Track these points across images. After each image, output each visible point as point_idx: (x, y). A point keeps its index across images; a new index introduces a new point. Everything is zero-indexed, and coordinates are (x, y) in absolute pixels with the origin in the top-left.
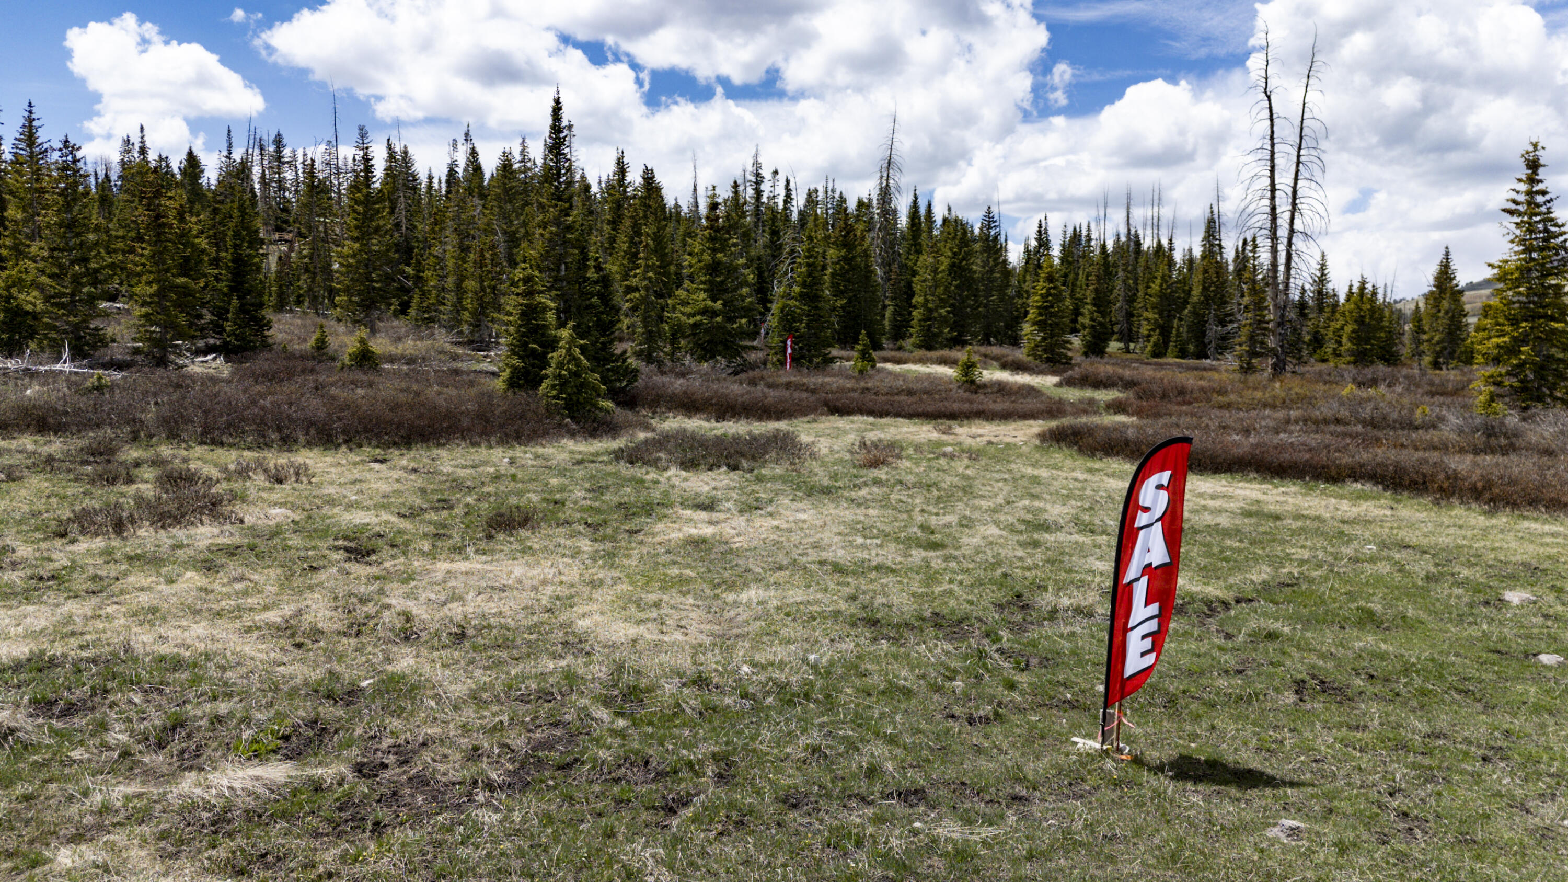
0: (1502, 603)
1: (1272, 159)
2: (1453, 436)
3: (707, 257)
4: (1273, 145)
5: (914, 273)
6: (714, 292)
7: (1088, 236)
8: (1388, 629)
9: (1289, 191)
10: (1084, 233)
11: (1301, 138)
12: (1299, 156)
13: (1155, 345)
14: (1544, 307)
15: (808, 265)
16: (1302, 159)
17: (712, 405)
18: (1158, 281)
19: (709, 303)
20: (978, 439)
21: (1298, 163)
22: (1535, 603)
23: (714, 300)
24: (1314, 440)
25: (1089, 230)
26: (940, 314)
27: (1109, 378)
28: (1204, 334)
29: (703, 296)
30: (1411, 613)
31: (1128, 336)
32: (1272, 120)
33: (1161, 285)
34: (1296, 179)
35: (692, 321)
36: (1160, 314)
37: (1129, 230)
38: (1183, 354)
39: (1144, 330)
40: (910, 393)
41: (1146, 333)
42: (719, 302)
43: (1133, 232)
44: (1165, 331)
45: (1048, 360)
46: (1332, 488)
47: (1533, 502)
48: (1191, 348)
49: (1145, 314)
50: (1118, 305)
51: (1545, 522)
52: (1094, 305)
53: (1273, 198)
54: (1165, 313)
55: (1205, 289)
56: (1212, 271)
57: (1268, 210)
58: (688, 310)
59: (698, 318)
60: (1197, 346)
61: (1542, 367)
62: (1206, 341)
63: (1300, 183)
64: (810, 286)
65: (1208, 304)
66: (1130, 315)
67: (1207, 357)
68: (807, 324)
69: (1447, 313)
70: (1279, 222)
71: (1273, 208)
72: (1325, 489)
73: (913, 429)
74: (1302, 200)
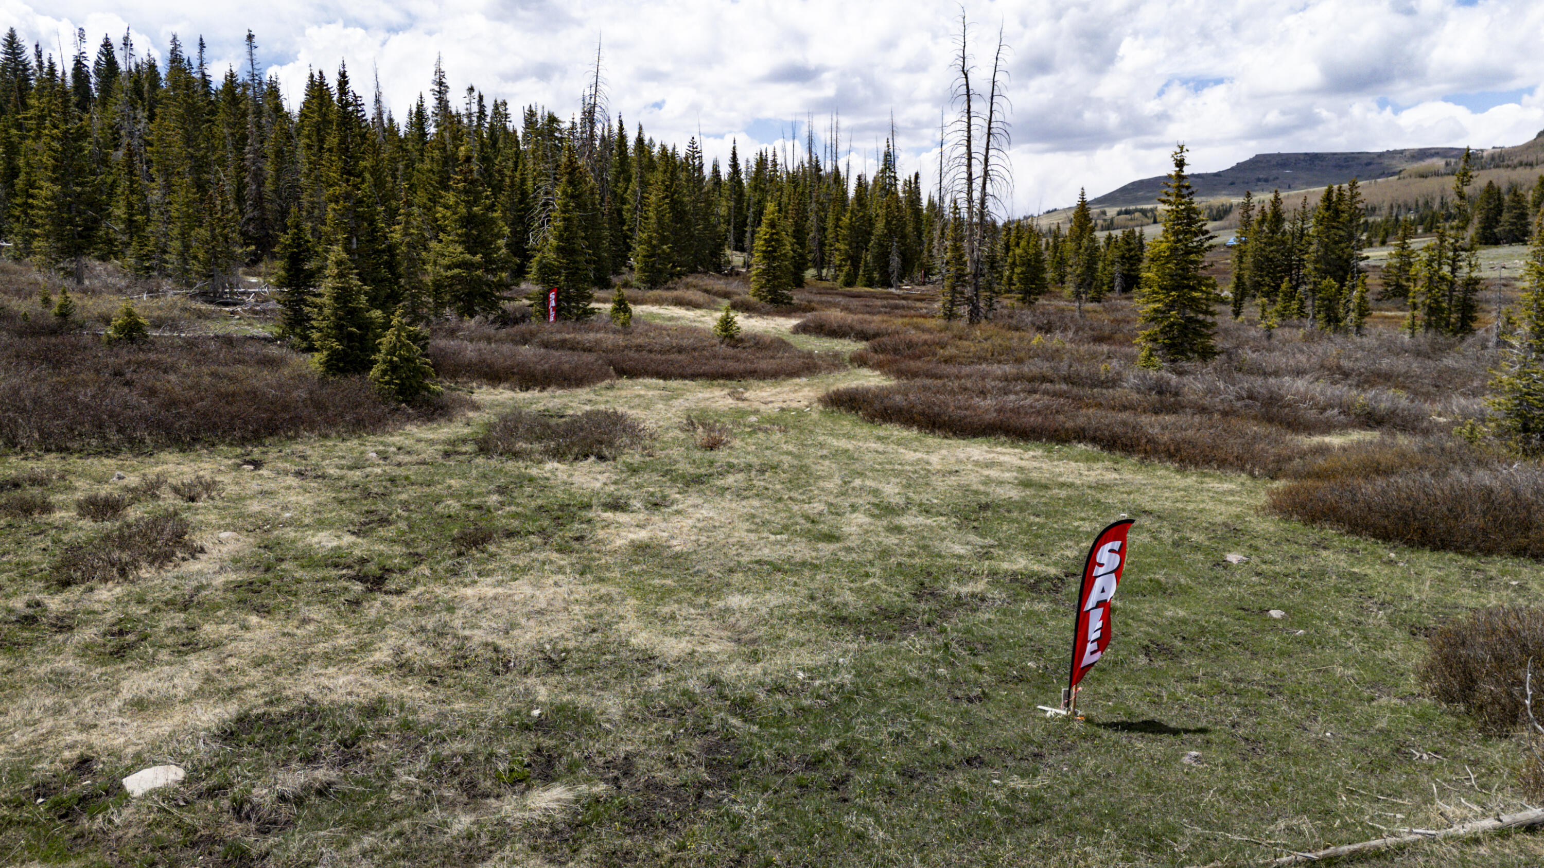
0: (1226, 565)
1: (969, 131)
2: (1135, 396)
3: (462, 210)
4: (969, 118)
5: (624, 201)
6: (472, 244)
7: (774, 161)
8: (1171, 594)
9: (982, 159)
10: (770, 158)
11: (991, 112)
12: (989, 128)
13: (848, 274)
14: (1187, 279)
15: (565, 219)
16: (993, 131)
17: (513, 373)
18: (848, 215)
19: (468, 256)
20: (770, 406)
21: (989, 134)
22: (1247, 563)
23: (474, 254)
24: (1037, 401)
25: (775, 155)
26: (664, 251)
27: (840, 327)
28: (888, 264)
29: (460, 249)
30: (1182, 581)
31: (820, 264)
32: (968, 95)
33: (851, 219)
34: (987, 149)
35: (449, 273)
36: (850, 245)
37: (811, 157)
38: (870, 283)
39: (837, 259)
40: (680, 350)
41: (838, 263)
42: (479, 256)
43: (814, 159)
44: (854, 260)
45: (772, 301)
46: (1065, 449)
47: (1207, 461)
48: (876, 275)
49: (837, 245)
50: (812, 235)
51: (1221, 480)
52: (794, 237)
53: (969, 166)
54: (854, 245)
55: (888, 223)
56: (893, 206)
57: (966, 175)
58: (446, 261)
59: (456, 271)
60: (881, 276)
61: (1186, 327)
62: (890, 270)
63: (991, 152)
64: (568, 240)
65: (891, 237)
66: (822, 244)
67: (891, 286)
68: (567, 277)
69: (1086, 249)
70: (974, 185)
71: (970, 175)
72: (1060, 450)
73: (707, 394)
74: (993, 167)
